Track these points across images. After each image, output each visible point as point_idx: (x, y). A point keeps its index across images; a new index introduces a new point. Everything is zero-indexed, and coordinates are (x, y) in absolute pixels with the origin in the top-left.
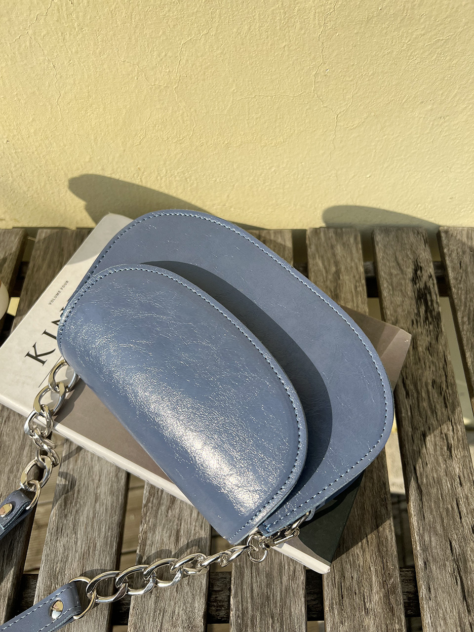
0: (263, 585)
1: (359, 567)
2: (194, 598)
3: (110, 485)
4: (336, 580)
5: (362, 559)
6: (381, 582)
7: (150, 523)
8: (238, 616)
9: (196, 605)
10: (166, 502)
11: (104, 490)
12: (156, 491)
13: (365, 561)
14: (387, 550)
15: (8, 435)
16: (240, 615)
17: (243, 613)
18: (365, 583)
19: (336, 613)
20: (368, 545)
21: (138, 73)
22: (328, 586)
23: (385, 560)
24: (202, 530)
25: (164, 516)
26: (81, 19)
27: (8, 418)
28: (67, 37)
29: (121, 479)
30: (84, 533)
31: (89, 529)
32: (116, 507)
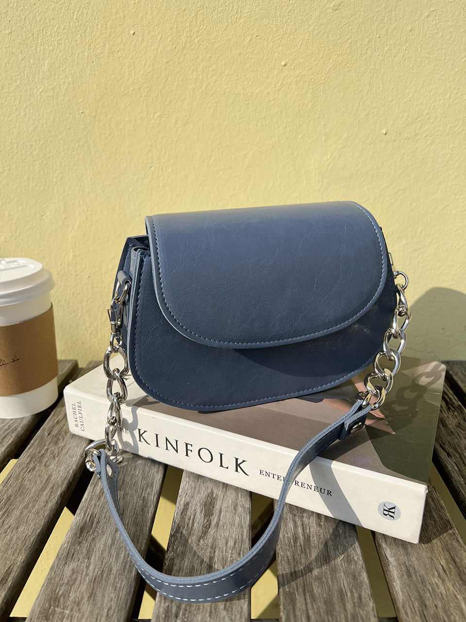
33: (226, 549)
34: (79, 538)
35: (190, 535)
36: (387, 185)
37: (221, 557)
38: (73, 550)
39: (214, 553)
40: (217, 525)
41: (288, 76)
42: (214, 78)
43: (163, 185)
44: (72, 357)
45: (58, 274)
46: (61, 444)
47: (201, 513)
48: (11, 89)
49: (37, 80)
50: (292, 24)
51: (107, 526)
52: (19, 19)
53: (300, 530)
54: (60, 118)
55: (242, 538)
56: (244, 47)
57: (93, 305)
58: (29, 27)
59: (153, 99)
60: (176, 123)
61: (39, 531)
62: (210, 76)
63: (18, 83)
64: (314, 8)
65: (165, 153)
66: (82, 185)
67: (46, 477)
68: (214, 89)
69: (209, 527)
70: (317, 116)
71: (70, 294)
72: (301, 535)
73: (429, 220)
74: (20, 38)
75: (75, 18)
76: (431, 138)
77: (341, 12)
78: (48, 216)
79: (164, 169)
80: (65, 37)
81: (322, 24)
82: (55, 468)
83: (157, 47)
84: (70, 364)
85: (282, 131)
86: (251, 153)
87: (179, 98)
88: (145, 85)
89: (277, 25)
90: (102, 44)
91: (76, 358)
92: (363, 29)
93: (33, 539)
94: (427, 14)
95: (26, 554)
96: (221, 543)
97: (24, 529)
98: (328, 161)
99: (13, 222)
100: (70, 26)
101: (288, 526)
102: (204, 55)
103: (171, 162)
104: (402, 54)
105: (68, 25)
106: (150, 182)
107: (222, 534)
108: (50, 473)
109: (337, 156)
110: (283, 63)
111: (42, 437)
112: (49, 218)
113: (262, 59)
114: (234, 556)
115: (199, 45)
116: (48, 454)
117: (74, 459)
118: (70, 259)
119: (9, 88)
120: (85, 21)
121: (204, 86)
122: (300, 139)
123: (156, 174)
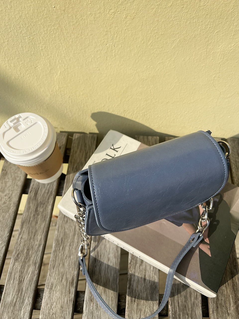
0: (183, 300)
1: (225, 295)
2: (153, 305)
4: (215, 300)
5: (226, 292)
6: (235, 302)
8: (173, 314)
9: (155, 308)
10: (139, 262)
11: (111, 256)
12: (134, 257)
13: (227, 293)
14: (237, 288)
15: (67, 229)
16: (174, 313)
17: (175, 313)
18: (228, 302)
19: (215, 314)
20: (228, 286)
21: (135, 73)
22: (211, 303)
23: (236, 293)
24: (155, 275)
25: (139, 269)
26: (116, 52)
27: (67, 221)
28: (108, 59)
29: (119, 251)
43: (114, 55)
65: (117, 36)
66: (59, 52)
78: (39, 68)
79: (116, 46)
99: (18, 69)
103: (121, 42)
106: (106, 53)
118: (57, 89)
123: (110, 48)
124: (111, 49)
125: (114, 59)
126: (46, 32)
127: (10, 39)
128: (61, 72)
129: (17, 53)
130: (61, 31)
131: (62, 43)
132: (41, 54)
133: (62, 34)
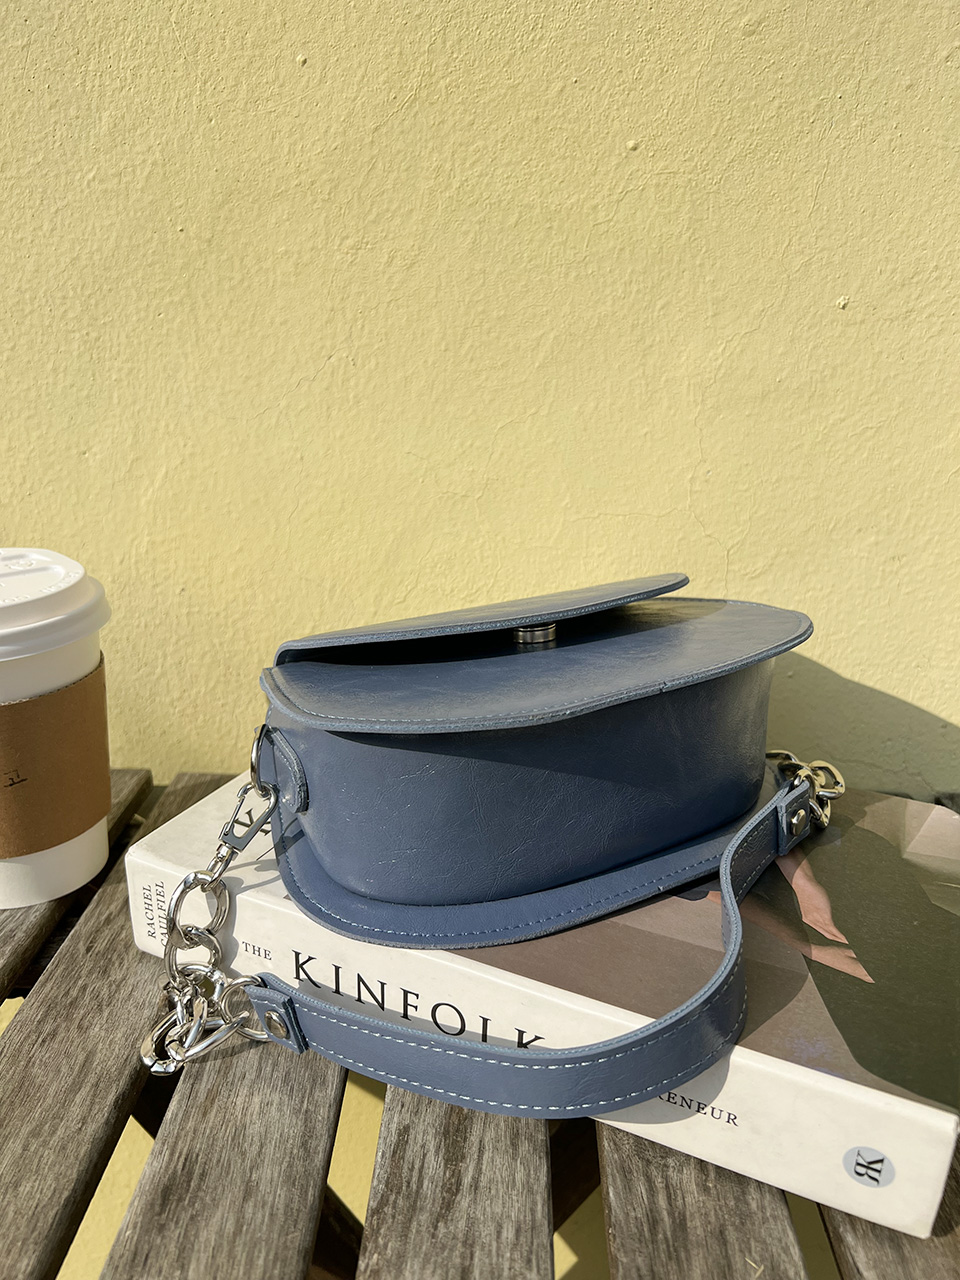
3: (285, 1164)
7: (389, 1251)
11: (269, 1174)
21: (426, 472)
25: (426, 1236)
26: (360, 387)
30: (206, 1267)
31: (222, 1259)
32: (298, 1211)
33: (498, 1248)
34: (160, 1214)
35: (414, 1210)
36: (843, 415)
37: (487, 1268)
38: (146, 1247)
39: (472, 1258)
40: (475, 1186)
41: (640, 173)
42: (478, 169)
43: (355, 397)
44: (138, 763)
45: (113, 581)
46: (116, 974)
47: (437, 1152)
48: (24, 171)
49: (82, 153)
50: (653, 59)
51: (224, 1186)
52: (48, 15)
53: (662, 1201)
54: (131, 238)
55: (533, 1220)
56: (547, 104)
57: (190, 650)
58: (69, 36)
59: (341, 208)
60: (389, 263)
61: (66, 1194)
62: (467, 165)
63: (40, 158)
64: (704, 27)
65: (363, 326)
66: (175, 388)
67: (81, 1058)
68: (477, 192)
69: (458, 1190)
70: (698, 263)
71: (138, 626)
72: (665, 1213)
73: (926, 494)
74: (49, 58)
75: (173, 19)
76: (941, 320)
77: (762, 40)
78: (95, 454)
79: (359, 362)
80: (151, 61)
81: (720, 63)
82: (103, 1033)
83: (354, 95)
84: (136, 778)
85: (620, 291)
86: (552, 336)
87: (399, 207)
88: (325, 177)
89: (621, 58)
90: (231, 82)
91: (147, 766)
92: (807, 77)
93: (52, 1214)
94: (945, 53)
95: (37, 1253)
96: (486, 1232)
97: (33, 1187)
98: (717, 359)
99: (18, 464)
100: (161, 38)
101: (634, 1190)
102: (457, 117)
103: (376, 347)
104: (888, 138)
105: (157, 34)
106: (327, 389)
107: (488, 1209)
108: (90, 1047)
109: (738, 349)
110: (631, 144)
111: (73, 958)
112: (98, 457)
113: (584, 132)
114: (517, 1266)
115: (448, 95)
116: (87, 998)
117: (146, 1012)
118: (143, 550)
119: (19, 169)
120: (195, 28)
121: (456, 185)
122: (660, 310)
123: (341, 372)
124: (345, 373)
125: (354, 412)
126: (143, 314)
127: (22, 341)
128: (167, 473)
129: (33, 394)
130: (192, 310)
131: (186, 356)
132: (111, 398)
133: (192, 321)
